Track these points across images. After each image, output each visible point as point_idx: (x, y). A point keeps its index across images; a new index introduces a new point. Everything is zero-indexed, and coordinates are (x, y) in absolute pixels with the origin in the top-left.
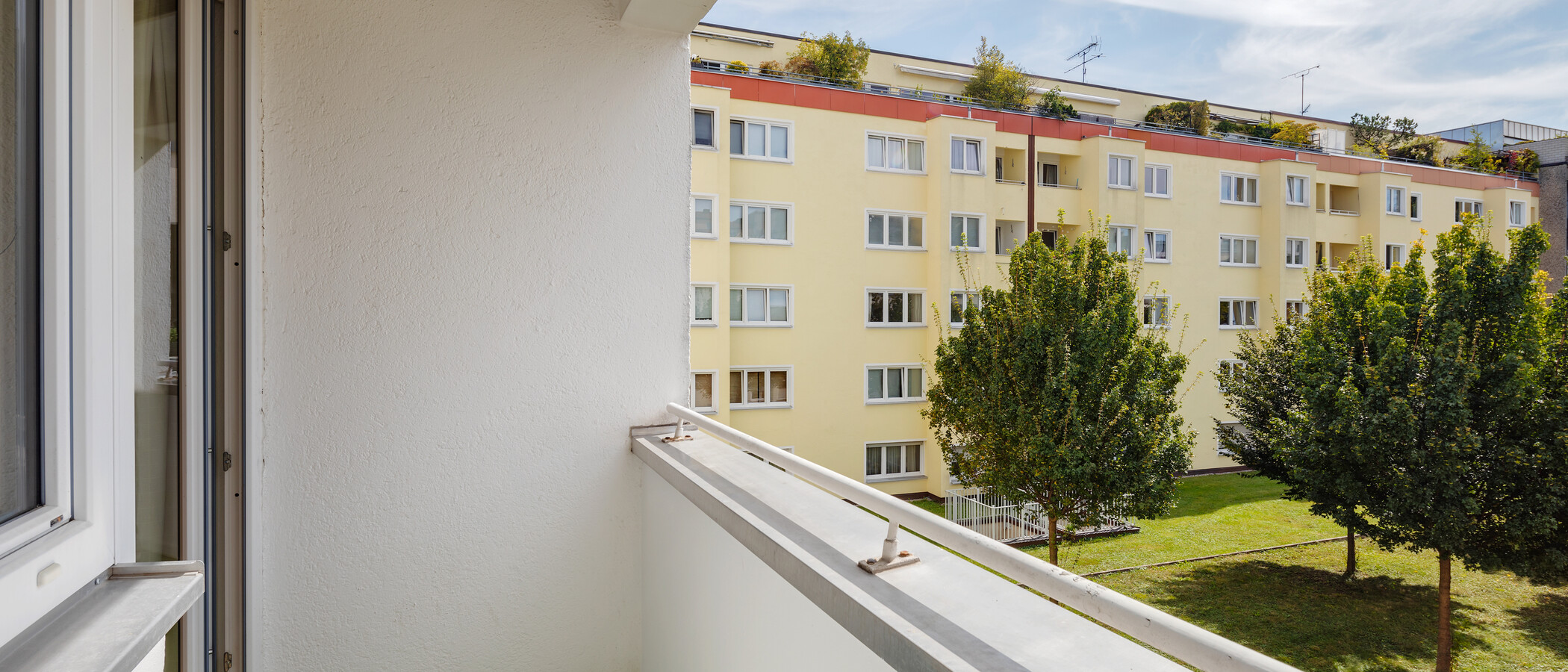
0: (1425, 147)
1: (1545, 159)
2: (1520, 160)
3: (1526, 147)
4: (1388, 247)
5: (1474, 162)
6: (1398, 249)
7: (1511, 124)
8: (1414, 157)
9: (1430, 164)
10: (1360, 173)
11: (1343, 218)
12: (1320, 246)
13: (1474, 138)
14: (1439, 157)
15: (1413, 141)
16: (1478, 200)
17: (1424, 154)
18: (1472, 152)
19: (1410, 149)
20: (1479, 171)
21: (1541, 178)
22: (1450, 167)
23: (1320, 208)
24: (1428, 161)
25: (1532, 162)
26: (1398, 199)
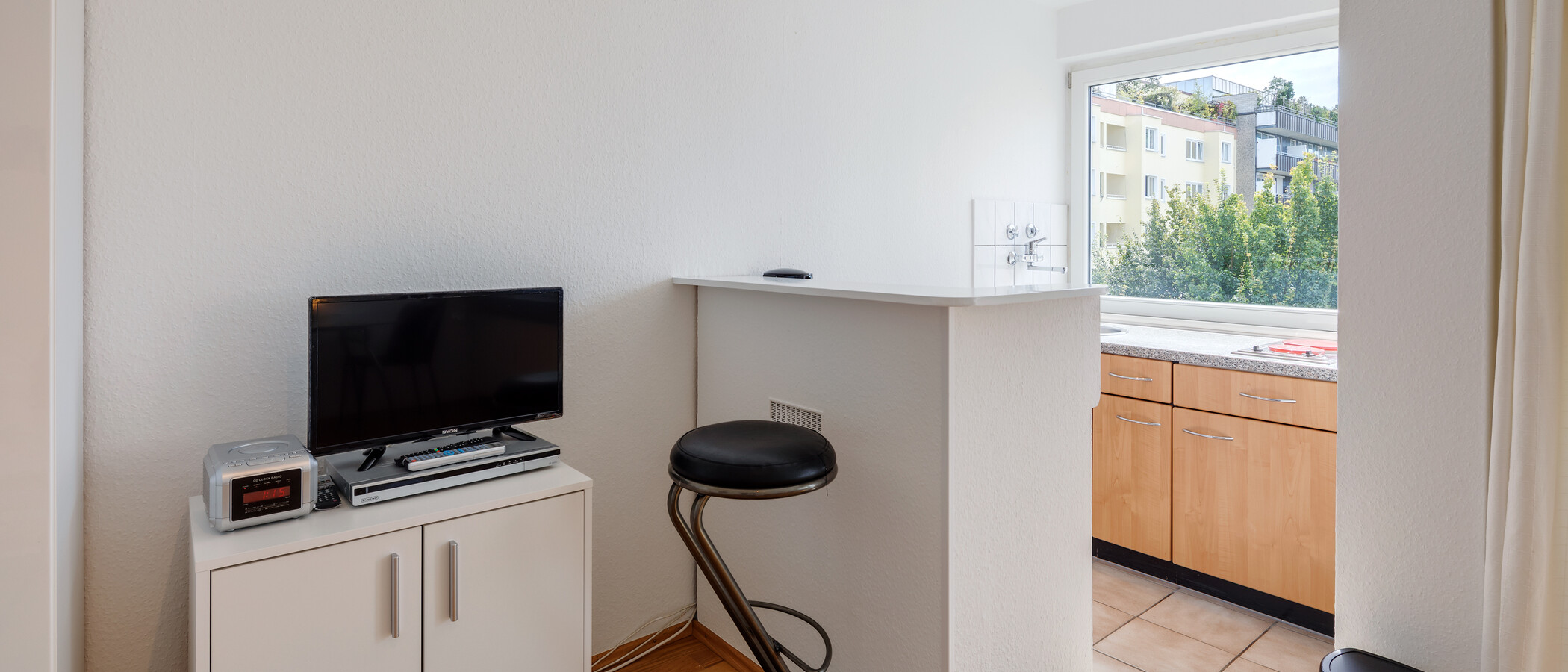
0: (1167, 95)
1: (1241, 109)
2: (1226, 109)
3: (1228, 99)
4: (1147, 177)
5: (1196, 110)
6: (1152, 179)
7: (1217, 79)
8: (1160, 103)
9: (1170, 110)
10: (1127, 115)
11: (1114, 152)
12: (1101, 174)
13: (1196, 89)
14: (1175, 103)
15: (1158, 91)
16: (1201, 140)
17: (1167, 101)
18: (1195, 101)
19: (1156, 97)
20: (1200, 116)
21: (1238, 124)
22: (1182, 112)
23: (1102, 146)
24: (1169, 108)
25: (1232, 111)
26: (1152, 138)
